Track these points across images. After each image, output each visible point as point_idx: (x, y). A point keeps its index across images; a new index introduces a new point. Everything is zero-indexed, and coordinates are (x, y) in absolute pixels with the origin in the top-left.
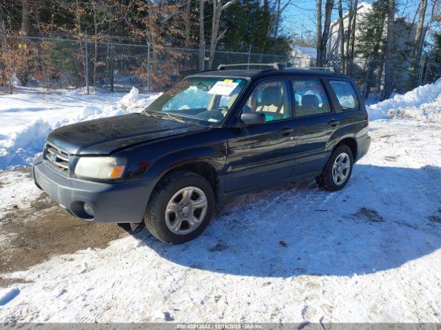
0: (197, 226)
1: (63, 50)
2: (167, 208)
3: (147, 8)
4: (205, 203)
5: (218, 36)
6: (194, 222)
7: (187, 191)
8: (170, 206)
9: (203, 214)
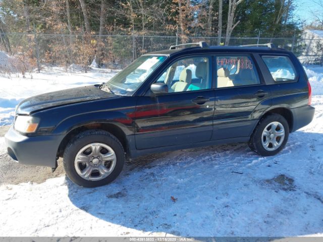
0: (107, 175)
1: (122, 43)
2: (76, 158)
3: (179, 9)
4: (114, 157)
5: (233, 26)
6: (104, 172)
7: (96, 147)
8: (79, 157)
9: (113, 166)
